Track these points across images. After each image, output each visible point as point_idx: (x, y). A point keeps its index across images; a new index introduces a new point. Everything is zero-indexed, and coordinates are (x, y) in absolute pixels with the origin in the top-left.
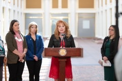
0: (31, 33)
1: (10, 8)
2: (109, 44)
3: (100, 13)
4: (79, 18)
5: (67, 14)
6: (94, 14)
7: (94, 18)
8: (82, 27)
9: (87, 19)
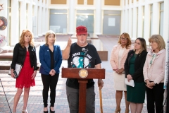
0: (49, 44)
1: (34, 4)
2: (134, 59)
3: (126, 11)
4: (104, 15)
5: (92, 11)
6: (120, 11)
7: (120, 15)
8: (107, 24)
9: (112, 16)
